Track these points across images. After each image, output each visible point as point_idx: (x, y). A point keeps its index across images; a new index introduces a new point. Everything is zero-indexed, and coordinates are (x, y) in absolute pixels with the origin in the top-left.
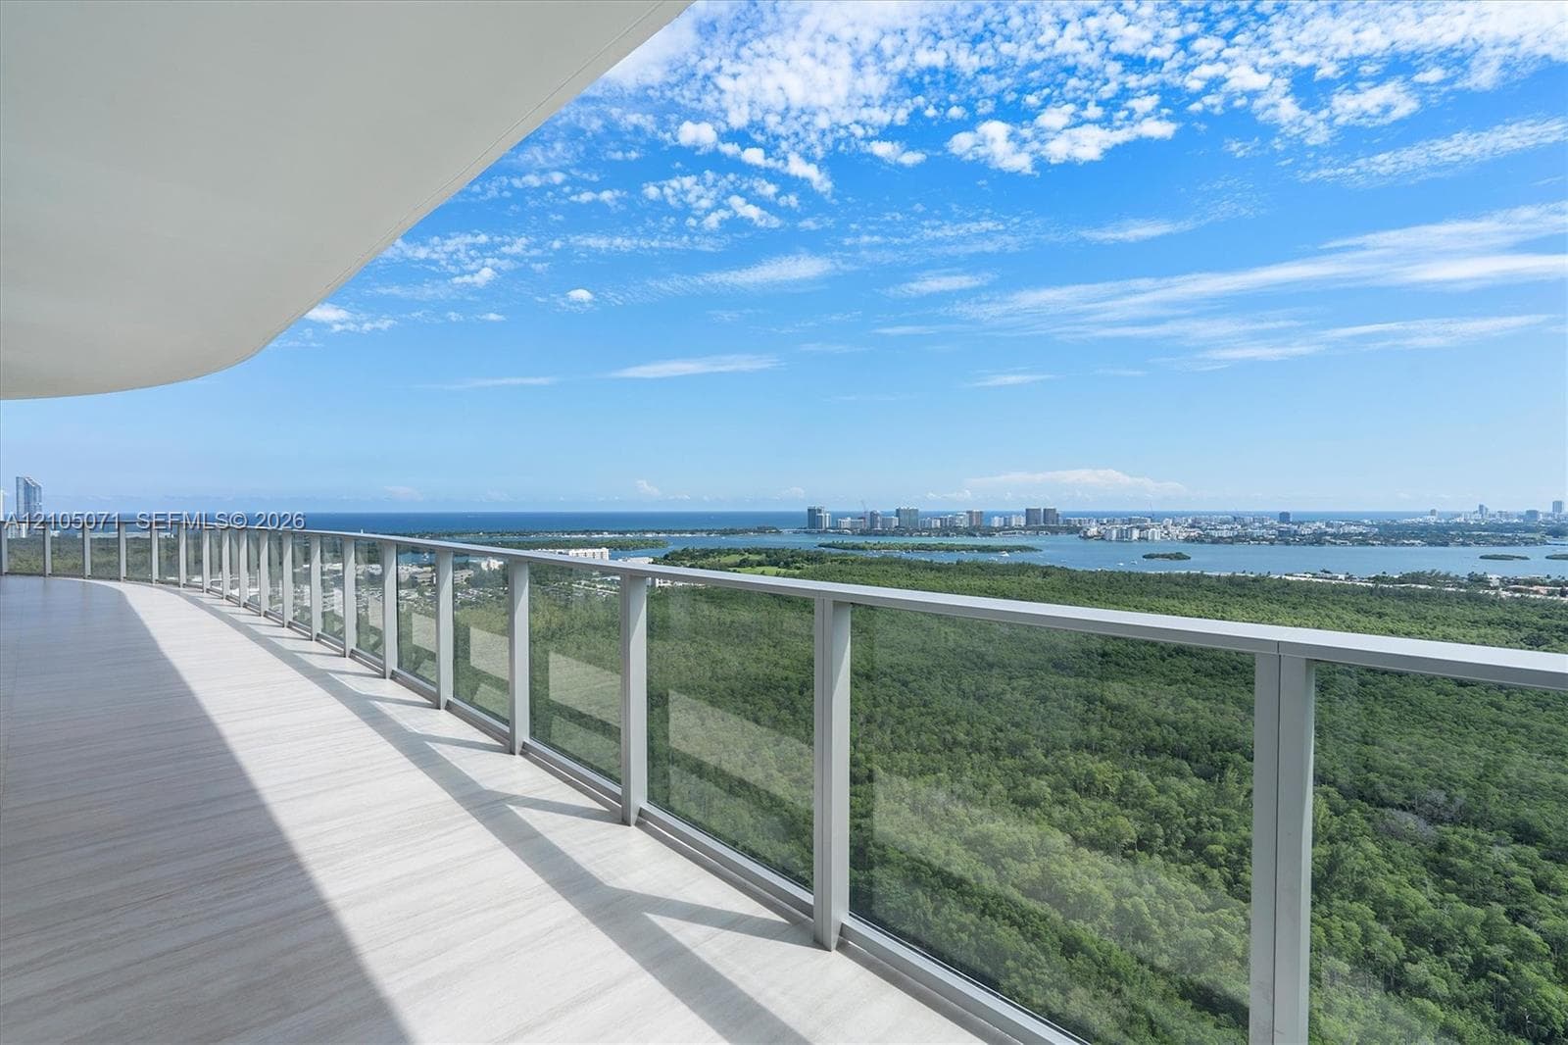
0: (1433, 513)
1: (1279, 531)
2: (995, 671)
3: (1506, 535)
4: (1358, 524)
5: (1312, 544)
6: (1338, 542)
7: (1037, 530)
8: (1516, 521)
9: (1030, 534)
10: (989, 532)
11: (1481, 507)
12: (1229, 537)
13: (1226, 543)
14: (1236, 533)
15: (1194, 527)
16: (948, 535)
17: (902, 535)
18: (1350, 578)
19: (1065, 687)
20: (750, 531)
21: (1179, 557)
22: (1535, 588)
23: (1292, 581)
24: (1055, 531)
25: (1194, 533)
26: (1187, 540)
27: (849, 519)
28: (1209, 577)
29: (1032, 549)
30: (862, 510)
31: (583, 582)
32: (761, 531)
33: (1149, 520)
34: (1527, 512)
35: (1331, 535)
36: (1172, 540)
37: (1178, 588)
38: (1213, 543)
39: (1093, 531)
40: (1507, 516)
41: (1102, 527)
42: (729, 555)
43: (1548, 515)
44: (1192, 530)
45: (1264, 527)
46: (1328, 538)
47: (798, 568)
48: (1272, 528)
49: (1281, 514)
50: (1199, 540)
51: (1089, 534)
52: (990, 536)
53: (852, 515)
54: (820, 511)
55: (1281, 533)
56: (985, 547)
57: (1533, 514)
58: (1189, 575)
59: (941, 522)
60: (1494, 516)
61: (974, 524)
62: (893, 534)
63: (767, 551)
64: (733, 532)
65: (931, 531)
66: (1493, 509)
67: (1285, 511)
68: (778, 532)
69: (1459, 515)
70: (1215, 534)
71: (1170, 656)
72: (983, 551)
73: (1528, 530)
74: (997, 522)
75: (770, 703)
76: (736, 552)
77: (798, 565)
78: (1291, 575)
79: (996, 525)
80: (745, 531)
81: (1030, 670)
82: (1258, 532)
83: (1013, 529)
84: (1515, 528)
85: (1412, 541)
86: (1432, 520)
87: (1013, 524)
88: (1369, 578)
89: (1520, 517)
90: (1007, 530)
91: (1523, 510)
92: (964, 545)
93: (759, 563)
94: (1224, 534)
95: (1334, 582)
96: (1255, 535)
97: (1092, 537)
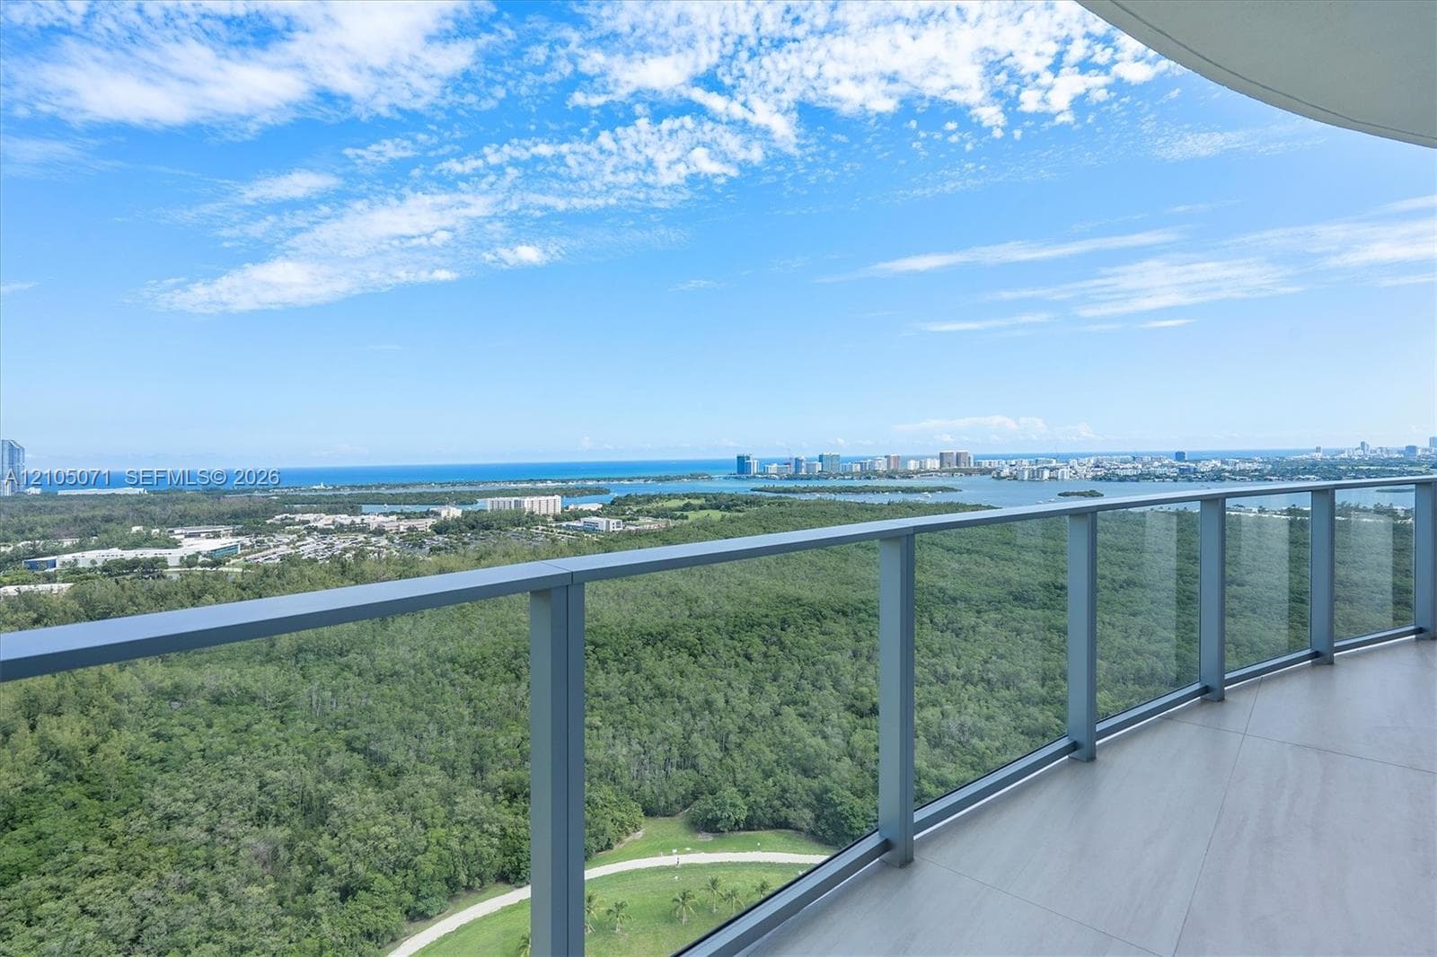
0: (1318, 450)
1: (1180, 469)
2: (961, 605)
3: (1394, 469)
4: (1251, 461)
5: (1213, 480)
6: (1237, 478)
7: (952, 473)
8: (1396, 456)
9: (946, 476)
10: (908, 475)
11: (1363, 444)
12: (1134, 475)
13: (1132, 481)
14: (1140, 472)
15: (1098, 467)
16: (869, 478)
17: (826, 479)
18: (1265, 511)
19: (1035, 619)
20: (683, 477)
21: (1093, 494)
24: (968, 473)
25: (1101, 473)
26: (1094, 478)
27: (775, 465)
29: (952, 490)
30: (788, 456)
31: (541, 528)
32: (693, 477)
33: (1054, 461)
34: (1407, 447)
35: (1229, 472)
36: (1080, 478)
37: (1107, 523)
38: (1121, 481)
39: (1006, 472)
40: (1388, 451)
41: (1012, 468)
42: (670, 499)
43: (1426, 450)
44: (1099, 469)
45: (1163, 466)
46: (1227, 474)
47: (740, 511)
48: (1173, 467)
49: (1177, 453)
50: (1106, 478)
51: (1002, 475)
52: (909, 478)
53: (778, 462)
54: (748, 458)
55: (1182, 471)
56: (908, 488)
57: (1412, 449)
59: (861, 467)
60: (1375, 452)
61: (892, 467)
62: (818, 478)
63: (705, 495)
64: (668, 479)
65: (853, 475)
66: (1373, 446)
67: (1180, 450)
68: (710, 478)
69: (1343, 452)
70: (1122, 473)
71: (1121, 587)
72: (907, 493)
73: (1412, 464)
74: (912, 465)
75: (757, 640)
76: (676, 497)
77: (738, 508)
79: (912, 469)
80: (679, 478)
81: (996, 604)
82: (1159, 471)
83: (928, 471)
84: (1399, 462)
85: (1307, 476)
86: (1319, 456)
87: (928, 468)
88: (1282, 511)
89: (1399, 452)
90: (924, 473)
91: (1403, 446)
92: (887, 487)
93: (702, 508)
94: (1129, 473)
95: (1252, 515)
96: (1157, 473)
97: (1004, 478)
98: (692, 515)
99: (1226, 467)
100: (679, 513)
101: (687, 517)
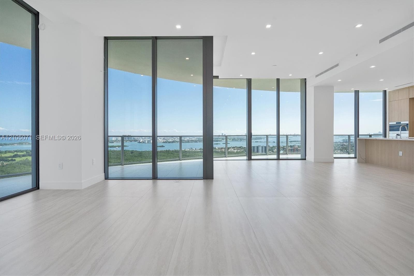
3: (217, 140)
4: (195, 138)
5: (187, 142)
7: (126, 141)
13: (172, 143)
15: (164, 139)
18: (196, 149)
20: (15, 144)
21: (163, 146)
22: (223, 149)
23: (186, 151)
24: (131, 141)
26: (163, 142)
28: (170, 151)
36: (160, 142)
38: (169, 143)
41: (143, 140)
42: (6, 153)
46: (190, 141)
49: (181, 136)
50: (166, 142)
51: (140, 142)
52: (113, 143)
58: (167, 151)
72: (112, 147)
76: (10, 152)
78: (186, 149)
87: (119, 140)
90: (117, 141)
93: (24, 156)
94: (170, 141)
95: (194, 150)
96: (177, 141)
97: (141, 142)
98: (18, 159)
99: (190, 139)
100: (10, 159)
101: (15, 160)
